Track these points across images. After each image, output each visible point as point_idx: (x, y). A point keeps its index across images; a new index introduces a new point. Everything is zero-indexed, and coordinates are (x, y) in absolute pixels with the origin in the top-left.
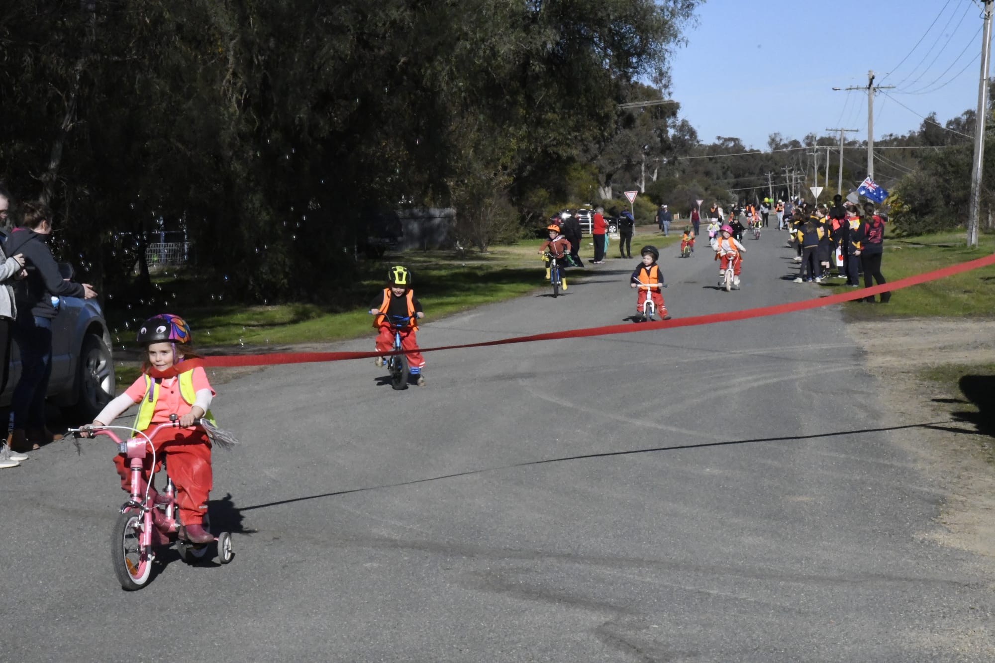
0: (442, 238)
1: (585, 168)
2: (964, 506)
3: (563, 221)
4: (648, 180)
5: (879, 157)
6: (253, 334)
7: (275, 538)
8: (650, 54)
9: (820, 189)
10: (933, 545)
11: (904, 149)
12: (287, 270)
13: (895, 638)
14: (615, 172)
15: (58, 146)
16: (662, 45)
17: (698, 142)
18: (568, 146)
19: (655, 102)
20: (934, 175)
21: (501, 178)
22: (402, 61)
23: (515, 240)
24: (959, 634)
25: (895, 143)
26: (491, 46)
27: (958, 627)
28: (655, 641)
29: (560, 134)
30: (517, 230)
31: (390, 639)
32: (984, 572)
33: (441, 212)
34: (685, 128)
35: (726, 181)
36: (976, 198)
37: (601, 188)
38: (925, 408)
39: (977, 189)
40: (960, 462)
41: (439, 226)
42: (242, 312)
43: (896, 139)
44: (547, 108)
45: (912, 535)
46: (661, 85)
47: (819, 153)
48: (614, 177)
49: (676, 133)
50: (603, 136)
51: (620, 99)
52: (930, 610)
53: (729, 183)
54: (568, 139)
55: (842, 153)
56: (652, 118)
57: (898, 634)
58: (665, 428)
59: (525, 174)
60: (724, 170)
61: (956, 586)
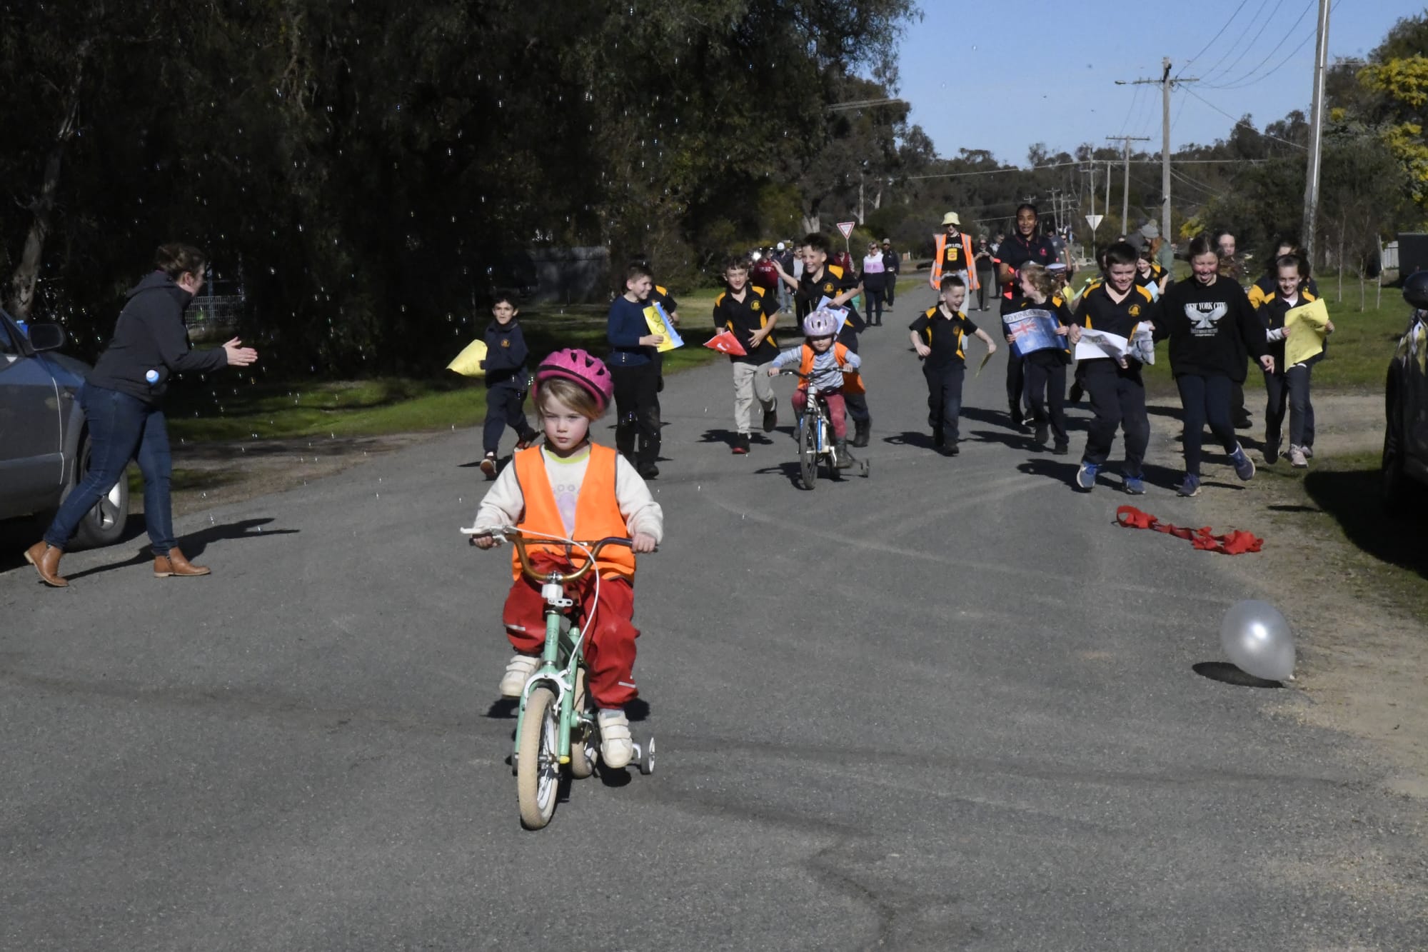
0: (590, 286)
1: (783, 192)
2: (1329, 663)
3: (754, 262)
4: (868, 207)
5: (1176, 174)
6: (330, 420)
7: (342, 723)
8: (871, 33)
9: (1099, 218)
10: (1291, 723)
11: (1209, 164)
12: (376, 332)
13: (1249, 870)
14: (823, 197)
15: (55, 162)
16: (887, 20)
17: (934, 156)
18: (760, 160)
19: (876, 102)
20: (1252, 197)
21: (670, 205)
22: (531, 42)
23: (689, 289)
24: (1340, 862)
25: (1197, 156)
26: (654, 21)
27: (1339, 851)
28: (896, 880)
29: (751, 145)
30: (693, 275)
31: (504, 879)
32: (1367, 764)
33: (588, 252)
34: (917, 137)
35: (972, 209)
36: (1311, 228)
37: (806, 219)
38: (1262, 520)
39: (1312, 215)
40: (1317, 597)
41: (585, 270)
42: (314, 390)
43: (1198, 151)
44: (731, 109)
45: (1259, 709)
46: (884, 79)
47: (1097, 169)
48: (823, 203)
49: (905, 144)
50: (807, 147)
51: (830, 98)
52: (1295, 826)
53: (976, 211)
54: (760, 151)
55: (1127, 169)
56: (873, 123)
57: (1251, 862)
58: (899, 551)
59: (702, 200)
60: (969, 194)
61: (1330, 786)
